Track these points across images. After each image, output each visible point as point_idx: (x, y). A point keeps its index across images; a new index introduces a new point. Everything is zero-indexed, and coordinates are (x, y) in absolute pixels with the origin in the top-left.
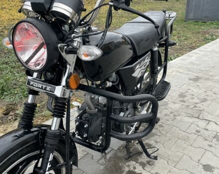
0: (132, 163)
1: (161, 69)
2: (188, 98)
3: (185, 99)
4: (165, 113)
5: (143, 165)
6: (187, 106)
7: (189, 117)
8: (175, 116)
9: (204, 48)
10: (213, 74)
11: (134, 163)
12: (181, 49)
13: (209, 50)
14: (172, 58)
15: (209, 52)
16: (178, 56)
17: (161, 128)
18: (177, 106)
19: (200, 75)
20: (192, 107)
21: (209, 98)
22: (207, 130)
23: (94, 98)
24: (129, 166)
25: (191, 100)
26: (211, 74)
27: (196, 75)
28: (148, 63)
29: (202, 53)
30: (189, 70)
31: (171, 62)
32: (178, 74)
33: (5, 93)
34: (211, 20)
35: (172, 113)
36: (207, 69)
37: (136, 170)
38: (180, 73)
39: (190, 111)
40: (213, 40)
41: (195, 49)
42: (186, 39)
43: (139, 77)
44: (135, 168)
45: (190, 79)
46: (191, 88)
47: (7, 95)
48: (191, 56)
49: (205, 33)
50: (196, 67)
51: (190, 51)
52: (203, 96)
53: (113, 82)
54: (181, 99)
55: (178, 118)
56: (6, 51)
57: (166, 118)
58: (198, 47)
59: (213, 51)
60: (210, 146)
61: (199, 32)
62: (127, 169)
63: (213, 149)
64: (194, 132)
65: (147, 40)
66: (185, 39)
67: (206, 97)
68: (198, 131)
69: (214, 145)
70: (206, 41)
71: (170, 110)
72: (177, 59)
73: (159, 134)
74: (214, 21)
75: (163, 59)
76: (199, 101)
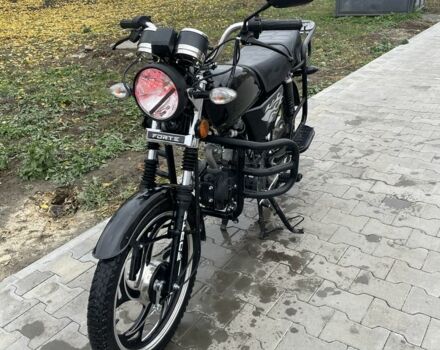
0: (270, 243)
1: (298, 110)
2: (344, 151)
3: (340, 153)
4: (309, 176)
5: (285, 243)
6: (343, 163)
7: (347, 177)
8: (325, 179)
9: (371, 67)
10: (385, 110)
11: (272, 242)
12: (330, 73)
13: (379, 69)
14: (317, 90)
15: (379, 73)
16: (326, 86)
17: (306, 197)
18: (328, 165)
19: (363, 114)
20: (351, 163)
21: (376, 149)
22: (372, 192)
23: (216, 153)
24: (265, 246)
25: (348, 155)
26: (380, 111)
27: (357, 114)
28: (280, 102)
29: (366, 77)
30: (345, 108)
31: (315, 97)
32: (328, 116)
33: (50, 170)
34: (384, 12)
35: (320, 175)
36: (374, 104)
37: (276, 250)
38: (331, 113)
39: (347, 170)
40: (386, 50)
41: (355, 70)
42: (340, 53)
43: (270, 121)
44: (274, 247)
45: (347, 123)
46: (348, 136)
47: (54, 173)
48: (348, 84)
49: (373, 38)
50: (356, 101)
51: (347, 75)
52: (367, 146)
53: (238, 130)
54: (334, 154)
55: (330, 181)
56: (21, 102)
57: (312, 182)
58: (361, 65)
59: (385, 71)
60: (377, 212)
61: (362, 38)
62: (263, 250)
63: (380, 216)
64: (354, 197)
65: (277, 70)
66: (337, 53)
67: (372, 148)
68: (360, 196)
69: (381, 210)
70: (375, 53)
71: (317, 171)
72: (324, 91)
73: (304, 204)
74: (389, 12)
75: (300, 91)
76: (361, 155)
